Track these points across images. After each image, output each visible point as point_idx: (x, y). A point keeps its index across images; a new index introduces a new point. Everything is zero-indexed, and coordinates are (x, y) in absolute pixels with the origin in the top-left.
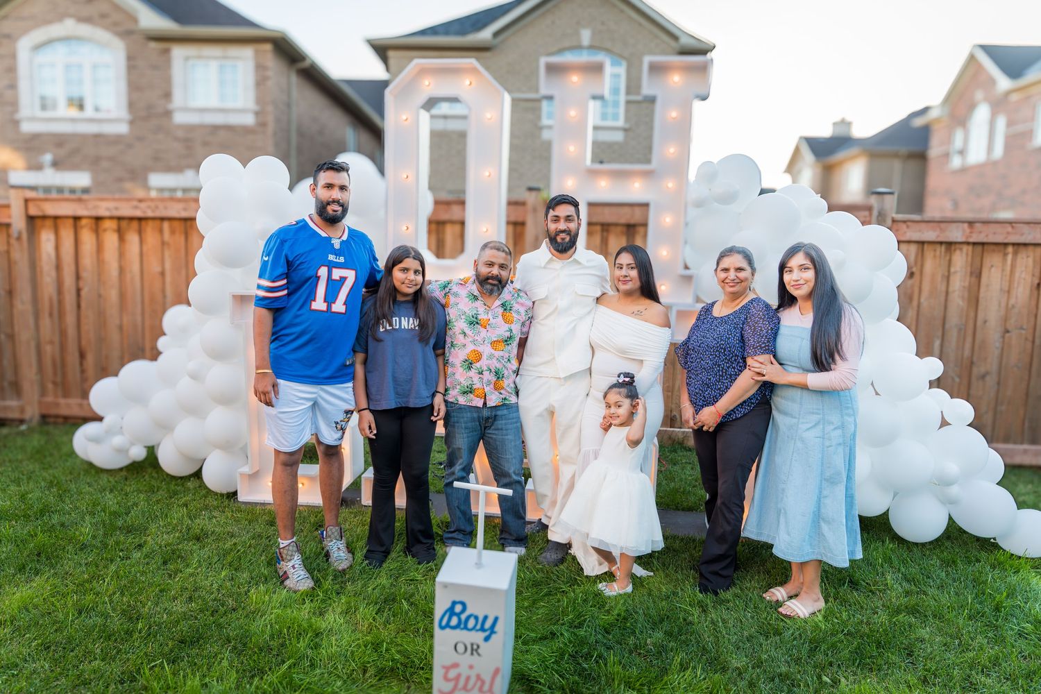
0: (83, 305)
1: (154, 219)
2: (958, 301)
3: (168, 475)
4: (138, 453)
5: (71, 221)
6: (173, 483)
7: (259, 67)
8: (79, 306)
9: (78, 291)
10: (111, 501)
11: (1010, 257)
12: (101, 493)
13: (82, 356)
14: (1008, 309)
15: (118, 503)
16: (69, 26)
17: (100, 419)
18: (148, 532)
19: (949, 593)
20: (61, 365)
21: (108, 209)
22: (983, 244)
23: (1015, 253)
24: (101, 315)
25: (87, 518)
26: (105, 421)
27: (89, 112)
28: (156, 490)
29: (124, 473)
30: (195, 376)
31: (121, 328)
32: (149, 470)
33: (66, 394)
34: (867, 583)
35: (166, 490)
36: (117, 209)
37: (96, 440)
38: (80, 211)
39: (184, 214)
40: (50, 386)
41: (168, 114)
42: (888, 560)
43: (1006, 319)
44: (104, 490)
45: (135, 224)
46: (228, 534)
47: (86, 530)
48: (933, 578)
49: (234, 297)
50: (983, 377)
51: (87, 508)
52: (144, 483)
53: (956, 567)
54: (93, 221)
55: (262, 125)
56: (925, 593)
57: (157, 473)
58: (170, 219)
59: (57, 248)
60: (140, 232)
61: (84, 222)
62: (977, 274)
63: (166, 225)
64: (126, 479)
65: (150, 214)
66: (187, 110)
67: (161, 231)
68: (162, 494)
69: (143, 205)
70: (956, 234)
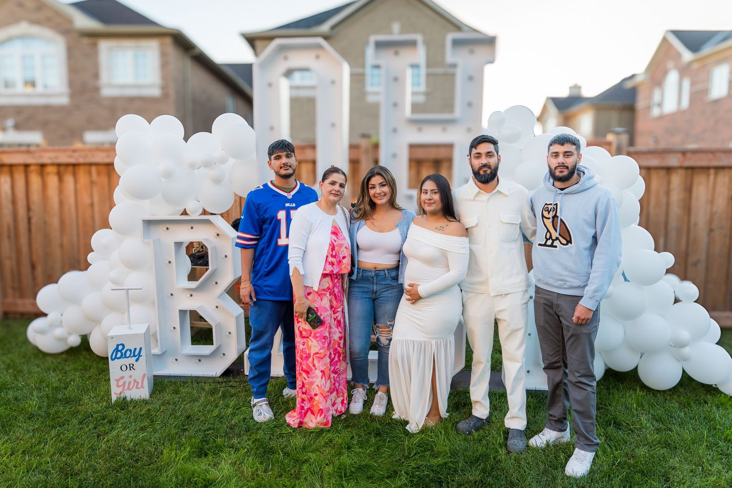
0: (33, 229)
1: (84, 164)
2: (676, 210)
3: (98, 356)
4: (74, 340)
5: (22, 168)
6: (102, 362)
7: (163, 55)
8: (30, 231)
9: (29, 219)
10: (54, 378)
11: (712, 178)
12: (46, 372)
13: (33, 267)
14: (712, 215)
15: (58, 380)
16: (24, 27)
17: (45, 315)
18: (81, 402)
19: (688, 429)
20: (17, 274)
21: (50, 158)
22: (692, 168)
23: (716, 174)
24: (47, 237)
25: (35, 393)
26: (48, 316)
27: (39, 89)
28: (88, 368)
29: (64, 356)
30: (114, 282)
31: (62, 246)
32: (84, 353)
33: (22, 296)
34: (627, 424)
35: (96, 369)
36: (56, 157)
37: (42, 332)
38: (29, 160)
39: (107, 160)
40: (10, 291)
41: (97, 89)
42: (640, 405)
43: (710, 221)
44: (49, 370)
45: (70, 169)
46: (143, 402)
47: (33, 403)
48: (675, 418)
49: (144, 221)
50: (695, 264)
51: (35, 385)
52: (80, 363)
53: (690, 408)
54: (38, 168)
55: (165, 95)
56: (670, 430)
57: (90, 355)
58: (97, 165)
59: (13, 187)
60: (75, 175)
61: (32, 168)
62: (689, 190)
63: (94, 169)
64: (66, 360)
65: (81, 161)
66: (110, 86)
67: (90, 173)
68: (93, 371)
69: (76, 155)
70: (673, 161)
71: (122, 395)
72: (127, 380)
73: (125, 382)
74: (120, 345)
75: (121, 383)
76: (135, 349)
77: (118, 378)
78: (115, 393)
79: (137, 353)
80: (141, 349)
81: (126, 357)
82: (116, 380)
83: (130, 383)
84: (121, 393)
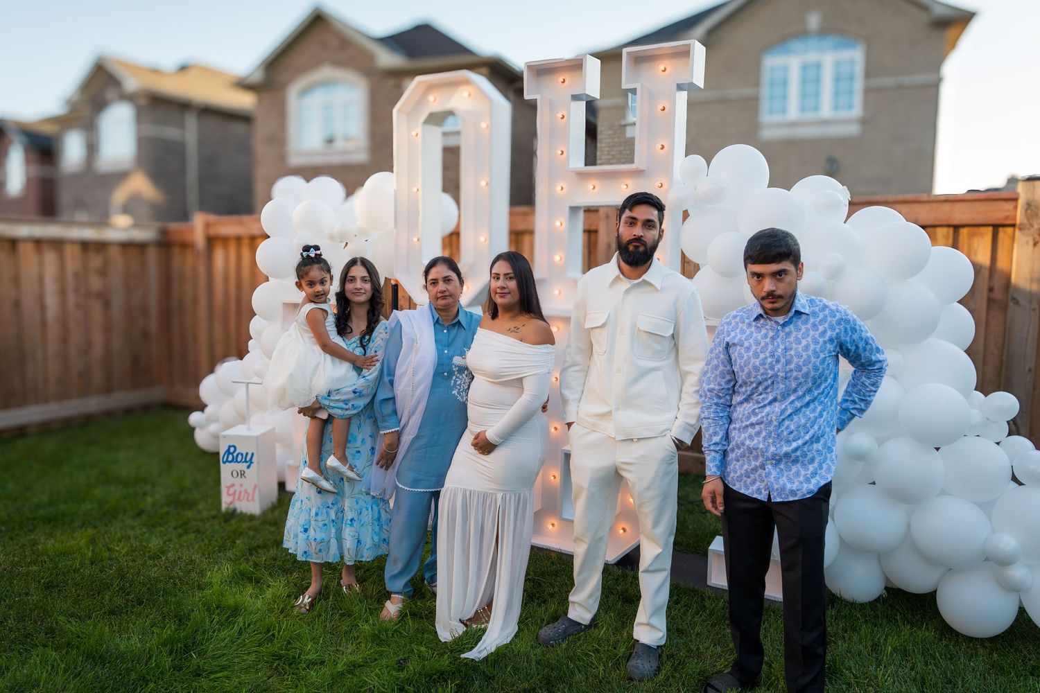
5: (235, 241)
16: (326, 71)
26: (207, 409)
49: (286, 305)
59: (226, 262)
61: (243, 241)
71: (232, 506)
72: (237, 488)
73: (235, 492)
74: (233, 446)
75: (232, 491)
76: (247, 454)
77: (229, 485)
78: (226, 503)
79: (248, 459)
80: (253, 454)
81: (237, 461)
82: (227, 487)
83: (240, 492)
84: (231, 503)
